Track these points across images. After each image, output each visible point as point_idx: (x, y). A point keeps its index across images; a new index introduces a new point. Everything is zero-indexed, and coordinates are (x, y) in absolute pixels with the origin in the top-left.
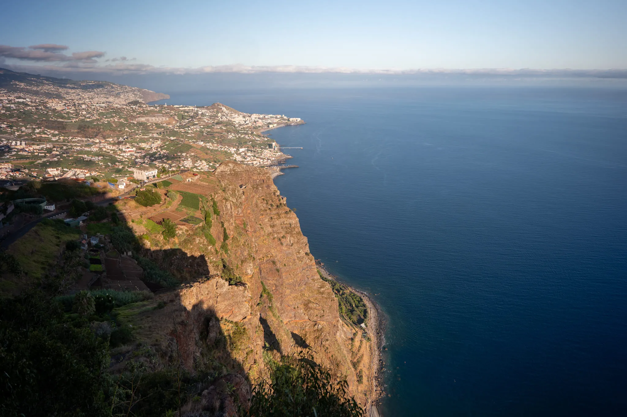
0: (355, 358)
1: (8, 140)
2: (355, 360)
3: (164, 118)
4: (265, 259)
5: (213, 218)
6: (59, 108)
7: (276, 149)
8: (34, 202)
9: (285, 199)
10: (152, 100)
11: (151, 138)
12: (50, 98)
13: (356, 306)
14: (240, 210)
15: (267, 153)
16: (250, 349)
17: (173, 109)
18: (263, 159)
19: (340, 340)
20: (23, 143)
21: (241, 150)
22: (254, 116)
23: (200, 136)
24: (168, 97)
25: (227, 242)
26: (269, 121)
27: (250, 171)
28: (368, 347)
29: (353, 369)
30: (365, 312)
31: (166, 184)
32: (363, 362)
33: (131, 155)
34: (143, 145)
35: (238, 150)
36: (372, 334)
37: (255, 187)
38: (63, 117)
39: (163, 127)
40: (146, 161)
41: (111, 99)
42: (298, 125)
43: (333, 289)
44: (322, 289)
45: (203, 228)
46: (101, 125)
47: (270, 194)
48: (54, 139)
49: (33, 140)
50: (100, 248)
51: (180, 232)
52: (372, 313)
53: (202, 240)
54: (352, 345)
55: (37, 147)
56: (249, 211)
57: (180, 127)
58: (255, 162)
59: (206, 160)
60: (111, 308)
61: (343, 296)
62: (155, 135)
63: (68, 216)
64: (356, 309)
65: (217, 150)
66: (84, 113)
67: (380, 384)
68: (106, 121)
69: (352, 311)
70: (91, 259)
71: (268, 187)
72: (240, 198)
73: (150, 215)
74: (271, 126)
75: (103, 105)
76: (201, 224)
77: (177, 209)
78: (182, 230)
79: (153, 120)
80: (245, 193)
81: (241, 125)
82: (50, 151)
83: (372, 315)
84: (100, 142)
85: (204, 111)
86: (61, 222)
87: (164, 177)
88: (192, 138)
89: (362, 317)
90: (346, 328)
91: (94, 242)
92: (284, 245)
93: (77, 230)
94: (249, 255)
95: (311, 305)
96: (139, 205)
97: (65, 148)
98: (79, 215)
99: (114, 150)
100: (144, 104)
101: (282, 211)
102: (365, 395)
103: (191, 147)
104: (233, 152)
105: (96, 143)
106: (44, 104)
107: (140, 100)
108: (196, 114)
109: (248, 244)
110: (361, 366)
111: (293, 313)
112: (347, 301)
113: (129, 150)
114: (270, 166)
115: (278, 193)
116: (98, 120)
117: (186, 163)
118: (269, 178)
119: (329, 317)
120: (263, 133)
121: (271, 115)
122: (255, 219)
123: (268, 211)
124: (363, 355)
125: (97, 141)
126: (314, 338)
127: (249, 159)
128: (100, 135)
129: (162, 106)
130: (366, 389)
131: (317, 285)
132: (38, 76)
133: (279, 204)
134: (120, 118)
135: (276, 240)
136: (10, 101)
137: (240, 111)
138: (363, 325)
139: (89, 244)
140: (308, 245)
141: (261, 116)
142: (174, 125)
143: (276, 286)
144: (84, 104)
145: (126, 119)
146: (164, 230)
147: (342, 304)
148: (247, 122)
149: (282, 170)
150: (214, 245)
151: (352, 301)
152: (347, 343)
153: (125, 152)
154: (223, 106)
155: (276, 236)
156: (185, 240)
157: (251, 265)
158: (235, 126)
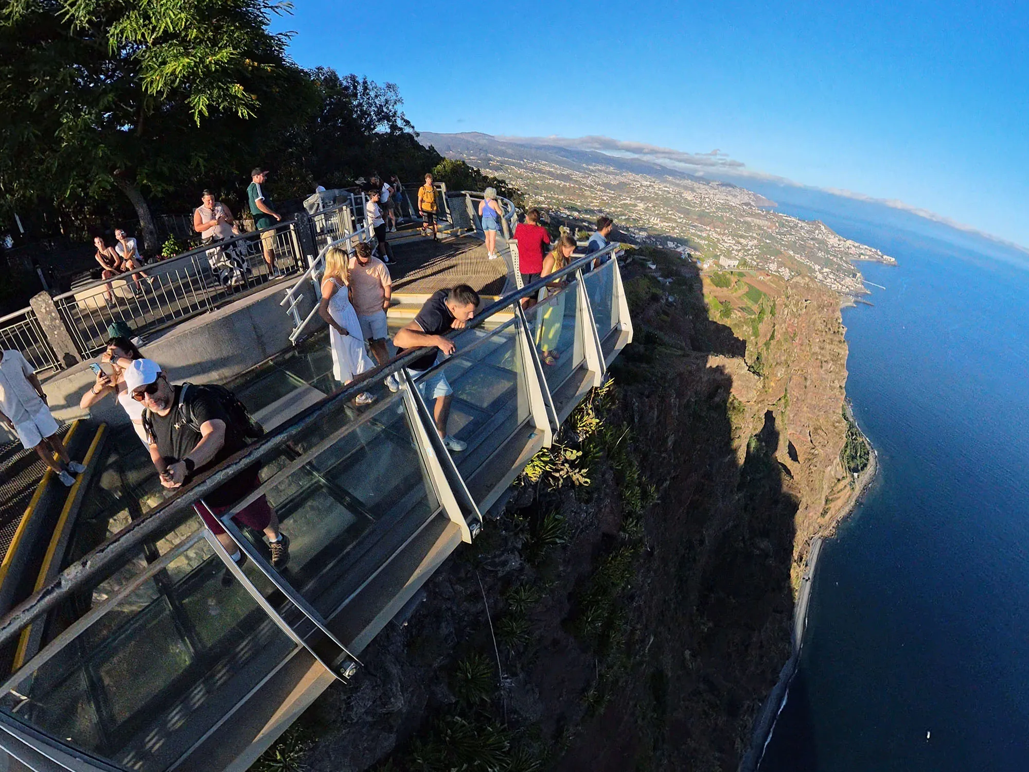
0: (831, 495)
1: (650, 215)
2: (830, 498)
3: (767, 222)
4: (799, 372)
5: (767, 317)
6: (689, 198)
7: (859, 280)
8: (644, 259)
9: (846, 329)
10: (761, 205)
11: (750, 236)
12: (686, 190)
13: (860, 456)
14: (796, 320)
15: (848, 280)
16: (740, 426)
17: (777, 216)
18: (842, 285)
19: (827, 474)
20: (659, 219)
21: (825, 270)
22: (849, 242)
23: (792, 246)
24: (776, 205)
25: (771, 341)
26: (863, 251)
27: (824, 290)
28: (848, 494)
29: (824, 502)
30: (865, 465)
31: (741, 275)
32: (835, 502)
33: (730, 246)
34: (742, 240)
35: (822, 268)
36: (858, 488)
37: (821, 307)
38: (690, 206)
39: (763, 230)
40: (739, 255)
41: (729, 198)
42: (889, 265)
43: (849, 430)
44: (837, 424)
45: (753, 321)
46: (715, 217)
47: (832, 318)
48: (679, 221)
49: (666, 218)
50: (673, 305)
51: (734, 316)
52: (870, 470)
53: (748, 330)
54: (836, 484)
55: (667, 224)
56: (804, 325)
57: (777, 233)
58: (833, 286)
59: (789, 269)
60: (655, 343)
61: (854, 441)
62: (755, 235)
63: (661, 276)
64: (858, 458)
65: (802, 263)
66: (706, 205)
67: (837, 528)
68: (720, 214)
69: (853, 458)
70: (663, 311)
71: (834, 311)
72: (801, 310)
73: (717, 294)
74: (862, 257)
75: (722, 201)
76: (753, 317)
77: (740, 297)
78: (736, 315)
79: (757, 221)
80: (807, 308)
81: (833, 247)
82: (674, 228)
83: (869, 471)
84: (710, 230)
85: (803, 224)
86: (655, 278)
87: (742, 269)
88: (784, 246)
89: (860, 468)
90: (839, 468)
91: (670, 300)
92: (823, 369)
93: (663, 287)
94: (786, 361)
95: (820, 431)
96: (712, 283)
97: (684, 229)
98: (669, 278)
99: (718, 239)
100: (754, 207)
101: (836, 338)
102: (820, 527)
103: (781, 253)
104: (816, 269)
105: (707, 230)
106: (680, 194)
107: (753, 203)
108: (796, 225)
109: (789, 352)
110: (832, 505)
111: (801, 428)
112: (855, 447)
113: (730, 241)
114: (847, 294)
115: (840, 321)
116: (714, 212)
117: (771, 265)
118: (837, 304)
119: (829, 449)
120: (852, 260)
121: (867, 247)
122: (806, 334)
123: (824, 333)
124: (839, 498)
125: (709, 229)
126: (806, 459)
127: (829, 280)
128: (712, 225)
129: (768, 212)
130: (824, 524)
131: (835, 418)
132: (683, 173)
133: (836, 331)
134: (732, 214)
135: (818, 361)
136: (659, 188)
137: (838, 233)
138: (856, 475)
139: (667, 300)
140: (846, 380)
141: (856, 245)
142: (773, 231)
143: (798, 399)
144: (708, 198)
145: (735, 216)
146: (722, 309)
147: (849, 447)
148: (840, 246)
149: (856, 302)
150: (756, 337)
151: (859, 449)
152: (833, 480)
153: (726, 242)
154: (823, 225)
155: (820, 357)
156: (736, 324)
157: (783, 370)
158: (827, 246)
